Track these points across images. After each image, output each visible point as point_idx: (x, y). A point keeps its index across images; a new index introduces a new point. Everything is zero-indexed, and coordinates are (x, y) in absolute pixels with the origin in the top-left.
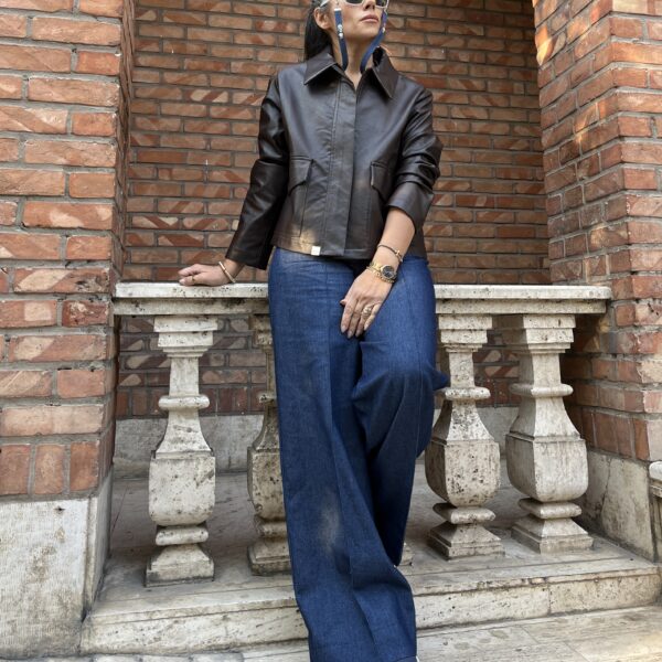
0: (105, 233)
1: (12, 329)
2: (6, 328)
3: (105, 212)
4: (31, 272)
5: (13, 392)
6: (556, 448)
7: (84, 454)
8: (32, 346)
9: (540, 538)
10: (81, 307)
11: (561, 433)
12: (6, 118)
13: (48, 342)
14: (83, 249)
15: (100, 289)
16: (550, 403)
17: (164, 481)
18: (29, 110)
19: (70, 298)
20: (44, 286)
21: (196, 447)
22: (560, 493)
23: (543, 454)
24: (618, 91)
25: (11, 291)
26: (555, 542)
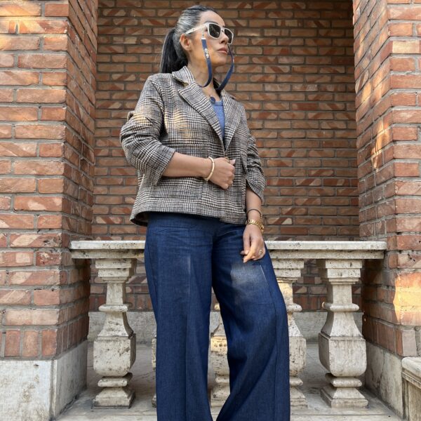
0: (58, 213)
1: (10, 267)
2: (7, 267)
3: (58, 201)
4: (19, 236)
5: (11, 301)
6: (345, 344)
7: (48, 336)
8: (20, 277)
9: (332, 399)
10: (46, 255)
11: (349, 335)
12: (3, 149)
13: (28, 275)
14: (46, 222)
15: (56, 245)
16: (343, 315)
17: (101, 352)
18: (16, 144)
19: (40, 250)
20: (26, 244)
21: (120, 334)
22: (346, 372)
23: (335, 347)
24: (393, 109)
25: (9, 246)
26: (342, 402)
